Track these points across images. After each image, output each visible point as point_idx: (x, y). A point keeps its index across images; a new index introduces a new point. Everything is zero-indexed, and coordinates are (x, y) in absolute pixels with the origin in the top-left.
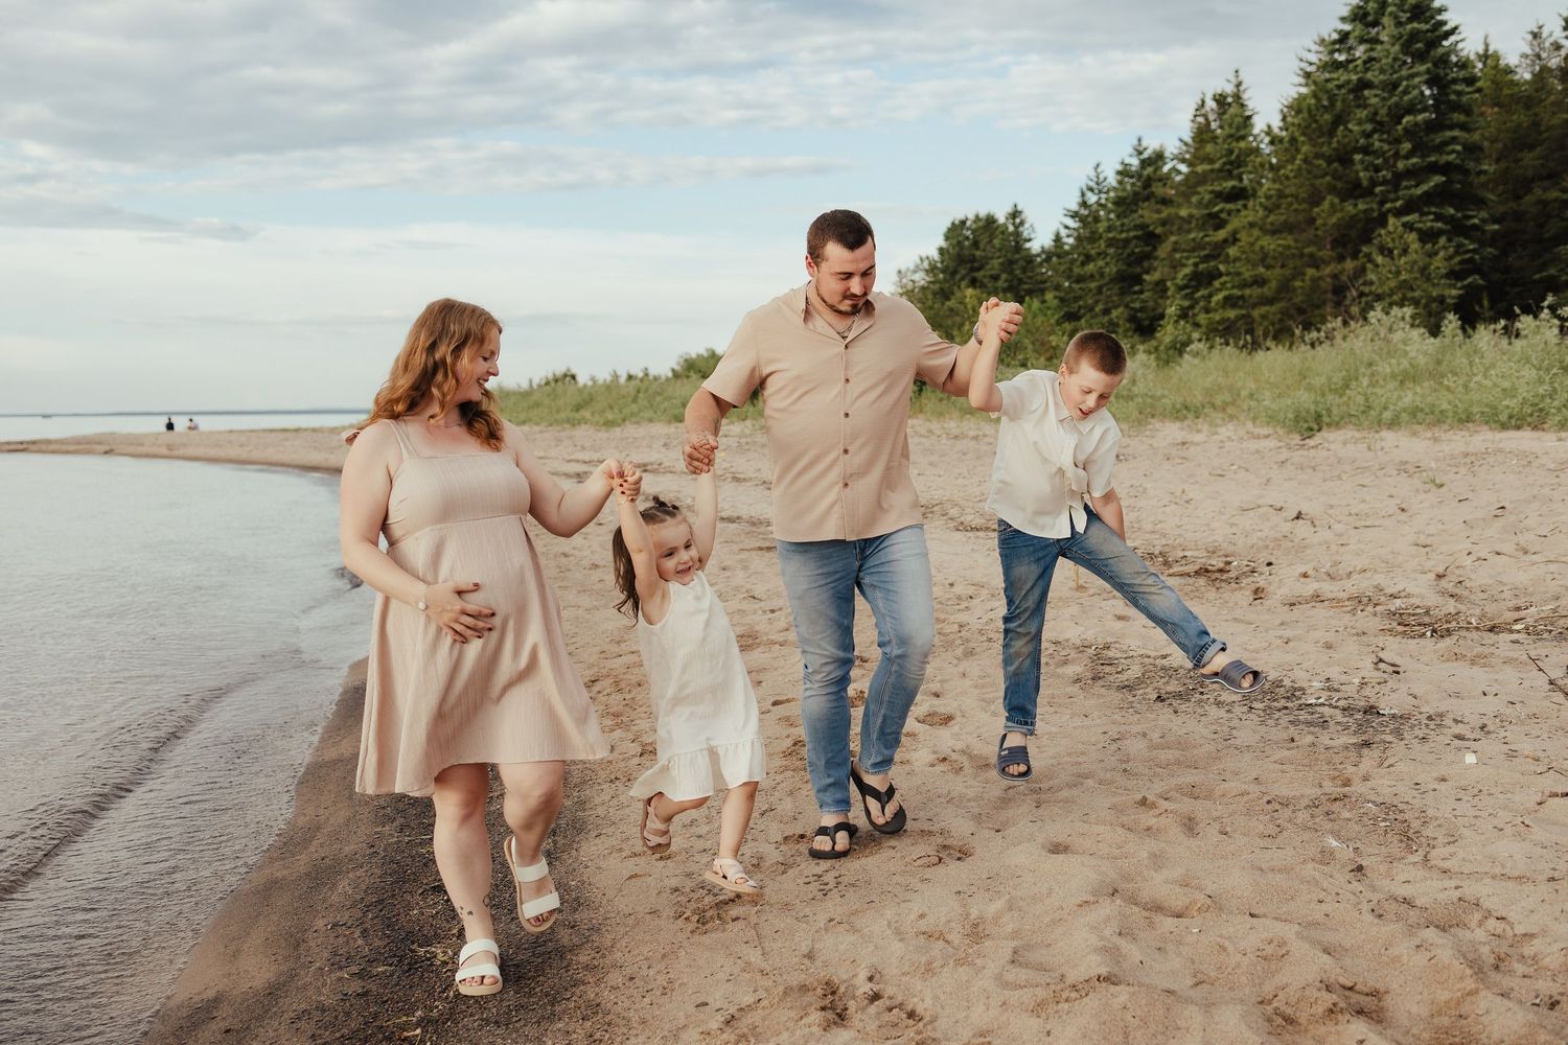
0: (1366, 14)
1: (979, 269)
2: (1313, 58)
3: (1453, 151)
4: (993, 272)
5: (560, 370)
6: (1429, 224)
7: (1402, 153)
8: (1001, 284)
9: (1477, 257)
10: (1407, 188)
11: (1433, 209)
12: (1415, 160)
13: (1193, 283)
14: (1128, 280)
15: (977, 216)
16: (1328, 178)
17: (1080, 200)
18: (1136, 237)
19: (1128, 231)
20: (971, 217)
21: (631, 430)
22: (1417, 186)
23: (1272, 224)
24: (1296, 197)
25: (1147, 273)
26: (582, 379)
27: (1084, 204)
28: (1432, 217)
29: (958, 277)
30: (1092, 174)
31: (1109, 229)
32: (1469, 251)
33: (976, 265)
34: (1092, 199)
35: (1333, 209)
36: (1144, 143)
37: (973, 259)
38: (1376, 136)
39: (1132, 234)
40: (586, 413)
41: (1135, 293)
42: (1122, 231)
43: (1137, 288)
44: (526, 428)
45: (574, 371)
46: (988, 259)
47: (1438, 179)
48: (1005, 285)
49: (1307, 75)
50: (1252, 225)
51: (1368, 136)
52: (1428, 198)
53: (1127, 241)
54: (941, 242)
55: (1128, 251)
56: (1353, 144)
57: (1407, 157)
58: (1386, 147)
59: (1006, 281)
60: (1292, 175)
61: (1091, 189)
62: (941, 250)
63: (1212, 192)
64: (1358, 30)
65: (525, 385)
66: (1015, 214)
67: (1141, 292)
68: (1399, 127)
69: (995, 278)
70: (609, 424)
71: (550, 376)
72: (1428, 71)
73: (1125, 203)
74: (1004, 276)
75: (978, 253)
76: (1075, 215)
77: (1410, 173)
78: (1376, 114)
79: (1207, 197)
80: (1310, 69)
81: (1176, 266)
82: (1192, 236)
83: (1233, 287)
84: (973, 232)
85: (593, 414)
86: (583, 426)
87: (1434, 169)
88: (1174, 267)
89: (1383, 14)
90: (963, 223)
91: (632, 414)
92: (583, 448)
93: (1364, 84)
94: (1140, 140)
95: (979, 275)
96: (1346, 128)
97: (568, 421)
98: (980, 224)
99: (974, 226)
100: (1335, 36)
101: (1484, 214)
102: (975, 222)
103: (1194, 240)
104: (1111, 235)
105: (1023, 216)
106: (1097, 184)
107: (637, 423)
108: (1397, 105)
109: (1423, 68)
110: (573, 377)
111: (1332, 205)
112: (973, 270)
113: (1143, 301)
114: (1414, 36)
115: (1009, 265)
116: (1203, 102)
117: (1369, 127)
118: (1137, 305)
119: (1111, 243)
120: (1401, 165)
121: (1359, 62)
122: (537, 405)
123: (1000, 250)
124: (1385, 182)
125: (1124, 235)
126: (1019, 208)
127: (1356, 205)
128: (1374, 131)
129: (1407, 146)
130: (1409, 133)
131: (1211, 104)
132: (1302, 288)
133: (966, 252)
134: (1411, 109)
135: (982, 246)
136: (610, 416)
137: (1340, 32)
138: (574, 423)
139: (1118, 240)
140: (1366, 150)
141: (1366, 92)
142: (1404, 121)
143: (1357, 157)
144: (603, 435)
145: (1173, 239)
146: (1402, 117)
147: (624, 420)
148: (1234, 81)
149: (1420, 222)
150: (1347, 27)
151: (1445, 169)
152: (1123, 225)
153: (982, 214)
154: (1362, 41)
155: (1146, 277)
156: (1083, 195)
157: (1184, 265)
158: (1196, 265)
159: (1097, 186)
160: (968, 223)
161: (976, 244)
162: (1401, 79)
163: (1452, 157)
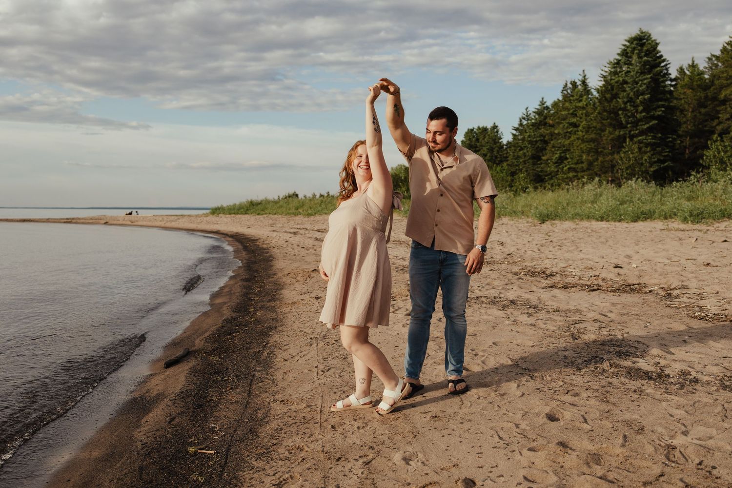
0: (627, 53)
2: (607, 69)
3: (661, 110)
4: (484, 152)
5: (291, 192)
6: (649, 141)
7: (639, 111)
9: (670, 154)
10: (642, 125)
11: (652, 134)
12: (644, 114)
13: (559, 161)
14: (536, 158)
15: (479, 127)
16: (609, 120)
17: (519, 123)
18: (541, 140)
19: (537, 137)
20: (476, 127)
22: (644, 125)
23: (586, 138)
24: (595, 127)
25: (543, 156)
26: (301, 196)
27: (521, 125)
28: (650, 138)
30: (525, 112)
31: (529, 136)
32: (667, 152)
33: (477, 149)
34: (525, 122)
35: (610, 133)
36: (545, 100)
37: (476, 147)
38: (628, 104)
39: (538, 139)
40: (301, 211)
41: (539, 164)
42: (534, 138)
43: (539, 162)
44: (276, 216)
45: (297, 193)
46: (482, 146)
47: (654, 122)
48: (489, 158)
49: (604, 77)
50: (578, 139)
51: (625, 103)
52: (650, 129)
53: (536, 142)
55: (536, 146)
56: (619, 107)
57: (641, 112)
58: (632, 109)
59: (490, 156)
60: (593, 119)
61: (524, 118)
62: (462, 142)
63: (568, 123)
64: (623, 59)
65: (276, 198)
66: (495, 127)
67: (541, 164)
68: (638, 100)
70: (309, 215)
71: (287, 195)
72: (651, 78)
73: (536, 126)
74: (489, 155)
75: (478, 144)
76: (516, 129)
77: (640, 120)
78: (629, 94)
79: (566, 125)
80: (605, 74)
81: (553, 153)
82: (560, 141)
83: (572, 164)
84: (477, 134)
85: (303, 211)
86: (300, 216)
87: (653, 118)
88: (553, 154)
89: (633, 54)
90: (472, 130)
91: (318, 211)
92: (298, 224)
93: (625, 82)
94: (543, 99)
96: (617, 101)
97: (293, 213)
98: (480, 131)
99: (477, 132)
100: (615, 61)
101: (675, 137)
102: (477, 130)
103: (560, 143)
104: (529, 139)
105: (498, 128)
106: (527, 116)
107: (320, 215)
108: (638, 91)
109: (649, 76)
110: (297, 195)
111: (609, 132)
113: (542, 168)
114: (646, 63)
115: (490, 150)
116: (566, 84)
117: (625, 100)
118: (539, 170)
119: (530, 142)
120: (638, 116)
121: (623, 73)
122: (281, 207)
123: (487, 143)
124: (632, 123)
125: (535, 139)
126: (496, 125)
127: (620, 132)
128: (628, 101)
129: (641, 108)
130: (642, 103)
131: (569, 85)
132: (597, 165)
133: (473, 143)
134: (643, 94)
135: (480, 141)
136: (310, 212)
137: (617, 59)
138: (296, 215)
139: (533, 141)
140: (624, 109)
141: (625, 86)
142: (640, 98)
143: (620, 112)
144: (306, 219)
145: (552, 142)
146: (639, 96)
147: (315, 213)
148: (583, 75)
149: (645, 139)
150: (619, 58)
151: (657, 118)
152: (535, 135)
153: (481, 126)
154: (625, 64)
155: (543, 158)
156: (521, 121)
157: (556, 154)
158: (560, 153)
159: (527, 117)
160: (475, 130)
161: (477, 140)
162: (640, 80)
163: (660, 113)
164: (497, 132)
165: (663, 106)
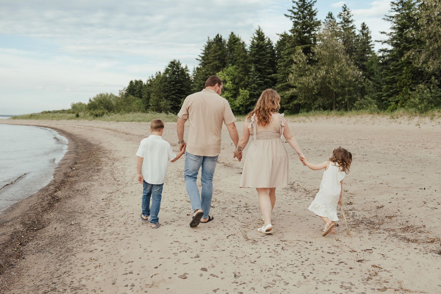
21: (61, 121)
40: (54, 118)
47: (177, 91)
51: (167, 84)
52: (176, 93)
70: (58, 120)
77: (173, 90)
84: (135, 83)
87: (176, 89)
117: (168, 83)
120: (171, 89)
124: (169, 91)
129: (172, 86)
130: (173, 84)
131: (158, 73)
134: (173, 81)
136: (58, 119)
138: (53, 120)
151: (178, 89)
163: (178, 88)
165: (179, 85)
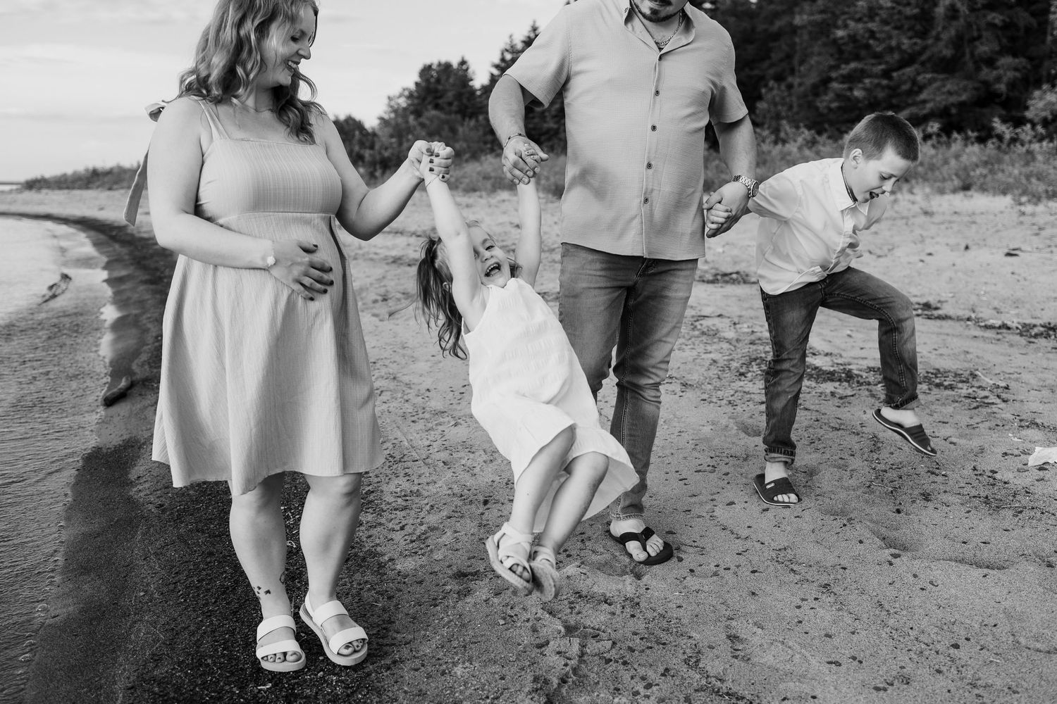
1: (441, 97)
4: (449, 100)
8: (454, 108)
15: (438, 63)
17: (500, 58)
27: (503, 60)
29: (427, 102)
30: (509, 41)
33: (438, 95)
34: (508, 57)
37: (436, 91)
46: (445, 91)
54: (417, 79)
61: (507, 51)
62: (417, 84)
66: (463, 63)
69: (450, 104)
74: (456, 103)
75: (440, 87)
76: (497, 66)
84: (437, 72)
90: (430, 67)
95: (440, 101)
98: (442, 68)
99: (438, 69)
105: (467, 65)
106: (511, 47)
112: (437, 98)
115: (459, 96)
123: (453, 86)
126: (463, 60)
133: (432, 86)
135: (443, 81)
153: (440, 62)
156: (503, 54)
160: (434, 67)
161: (438, 81)
164: (467, 69)
